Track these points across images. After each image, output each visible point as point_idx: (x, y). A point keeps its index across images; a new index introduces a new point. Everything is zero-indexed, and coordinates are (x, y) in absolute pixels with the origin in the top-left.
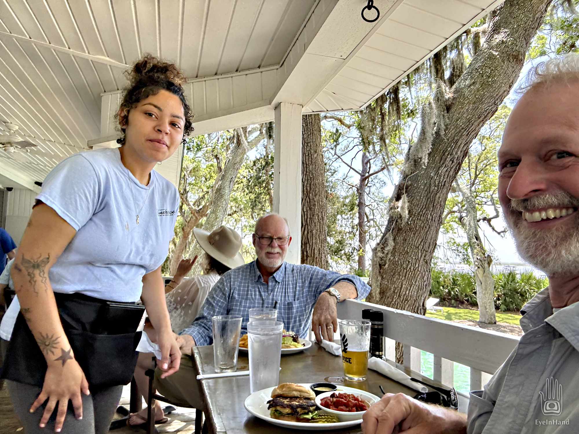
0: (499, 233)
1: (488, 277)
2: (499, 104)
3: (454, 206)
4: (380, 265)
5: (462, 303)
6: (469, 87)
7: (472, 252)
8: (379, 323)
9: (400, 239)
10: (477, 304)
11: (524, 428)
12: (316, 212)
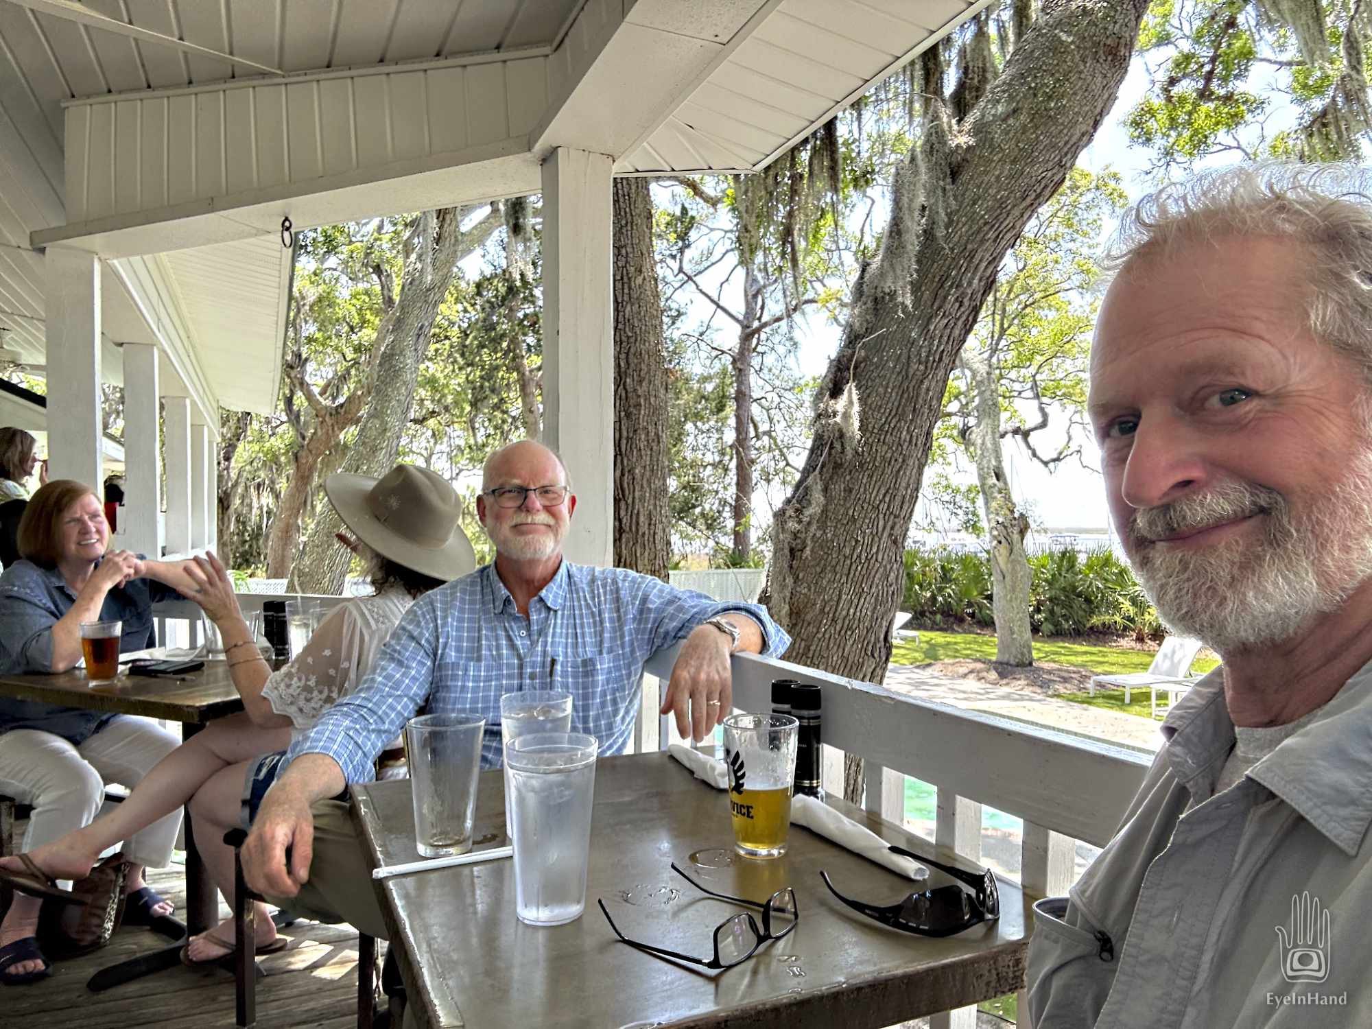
0: (1046, 464)
1: (1019, 562)
2: (1068, 165)
3: (950, 401)
4: (792, 550)
5: (961, 620)
6: (1004, 120)
7: (988, 508)
8: (813, 713)
9: (838, 488)
10: (993, 623)
11: (1189, 1009)
12: (643, 424)
